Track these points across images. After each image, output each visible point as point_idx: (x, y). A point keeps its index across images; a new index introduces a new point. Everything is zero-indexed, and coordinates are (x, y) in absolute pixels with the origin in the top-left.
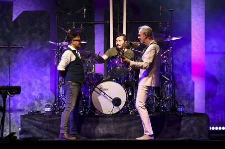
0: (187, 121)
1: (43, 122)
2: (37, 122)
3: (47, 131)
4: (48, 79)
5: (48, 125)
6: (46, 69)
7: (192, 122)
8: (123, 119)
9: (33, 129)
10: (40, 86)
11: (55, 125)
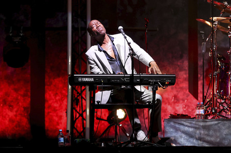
1: (196, 128)
2: (186, 128)
3: (201, 140)
4: (185, 76)
5: (202, 132)
9: (181, 137)
11: (211, 132)
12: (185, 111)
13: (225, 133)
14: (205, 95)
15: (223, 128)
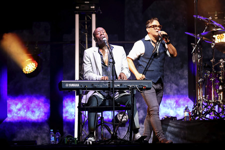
1: (180, 128)
2: (172, 129)
4: (185, 84)
5: (186, 132)
6: (184, 71)
10: (175, 92)
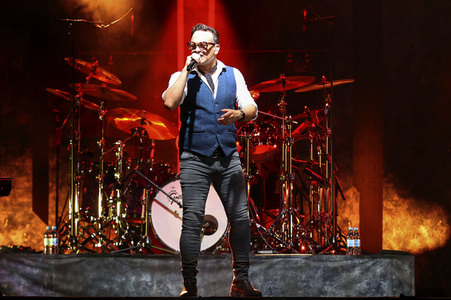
0: (368, 269)
1: (43, 269)
2: (28, 269)
5: (54, 275)
7: (379, 270)
8: (224, 263)
9: (19, 284)
11: (69, 276)
12: (25, 242)
13: (91, 277)
14: (60, 215)
15: (89, 268)
